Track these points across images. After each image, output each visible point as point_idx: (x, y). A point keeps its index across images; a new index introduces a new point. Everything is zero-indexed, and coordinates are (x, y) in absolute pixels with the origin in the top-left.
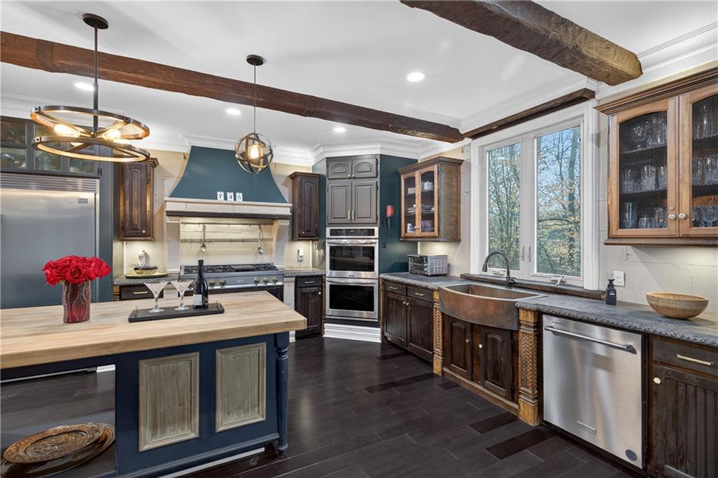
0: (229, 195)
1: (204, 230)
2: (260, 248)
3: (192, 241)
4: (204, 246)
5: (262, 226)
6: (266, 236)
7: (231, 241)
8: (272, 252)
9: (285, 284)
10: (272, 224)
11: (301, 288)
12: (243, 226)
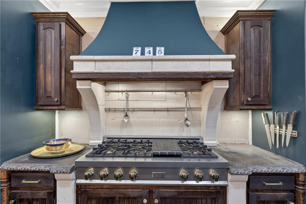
0: (147, 50)
1: (127, 98)
2: (187, 119)
3: (115, 110)
4: (126, 115)
5: (189, 93)
6: (193, 105)
7: (155, 110)
8: (200, 124)
9: (230, 184)
10: (200, 90)
11: (257, 191)
12: (167, 93)
